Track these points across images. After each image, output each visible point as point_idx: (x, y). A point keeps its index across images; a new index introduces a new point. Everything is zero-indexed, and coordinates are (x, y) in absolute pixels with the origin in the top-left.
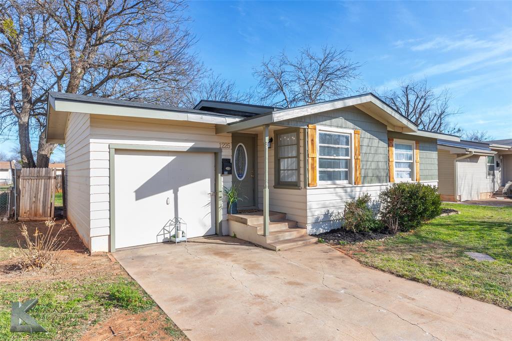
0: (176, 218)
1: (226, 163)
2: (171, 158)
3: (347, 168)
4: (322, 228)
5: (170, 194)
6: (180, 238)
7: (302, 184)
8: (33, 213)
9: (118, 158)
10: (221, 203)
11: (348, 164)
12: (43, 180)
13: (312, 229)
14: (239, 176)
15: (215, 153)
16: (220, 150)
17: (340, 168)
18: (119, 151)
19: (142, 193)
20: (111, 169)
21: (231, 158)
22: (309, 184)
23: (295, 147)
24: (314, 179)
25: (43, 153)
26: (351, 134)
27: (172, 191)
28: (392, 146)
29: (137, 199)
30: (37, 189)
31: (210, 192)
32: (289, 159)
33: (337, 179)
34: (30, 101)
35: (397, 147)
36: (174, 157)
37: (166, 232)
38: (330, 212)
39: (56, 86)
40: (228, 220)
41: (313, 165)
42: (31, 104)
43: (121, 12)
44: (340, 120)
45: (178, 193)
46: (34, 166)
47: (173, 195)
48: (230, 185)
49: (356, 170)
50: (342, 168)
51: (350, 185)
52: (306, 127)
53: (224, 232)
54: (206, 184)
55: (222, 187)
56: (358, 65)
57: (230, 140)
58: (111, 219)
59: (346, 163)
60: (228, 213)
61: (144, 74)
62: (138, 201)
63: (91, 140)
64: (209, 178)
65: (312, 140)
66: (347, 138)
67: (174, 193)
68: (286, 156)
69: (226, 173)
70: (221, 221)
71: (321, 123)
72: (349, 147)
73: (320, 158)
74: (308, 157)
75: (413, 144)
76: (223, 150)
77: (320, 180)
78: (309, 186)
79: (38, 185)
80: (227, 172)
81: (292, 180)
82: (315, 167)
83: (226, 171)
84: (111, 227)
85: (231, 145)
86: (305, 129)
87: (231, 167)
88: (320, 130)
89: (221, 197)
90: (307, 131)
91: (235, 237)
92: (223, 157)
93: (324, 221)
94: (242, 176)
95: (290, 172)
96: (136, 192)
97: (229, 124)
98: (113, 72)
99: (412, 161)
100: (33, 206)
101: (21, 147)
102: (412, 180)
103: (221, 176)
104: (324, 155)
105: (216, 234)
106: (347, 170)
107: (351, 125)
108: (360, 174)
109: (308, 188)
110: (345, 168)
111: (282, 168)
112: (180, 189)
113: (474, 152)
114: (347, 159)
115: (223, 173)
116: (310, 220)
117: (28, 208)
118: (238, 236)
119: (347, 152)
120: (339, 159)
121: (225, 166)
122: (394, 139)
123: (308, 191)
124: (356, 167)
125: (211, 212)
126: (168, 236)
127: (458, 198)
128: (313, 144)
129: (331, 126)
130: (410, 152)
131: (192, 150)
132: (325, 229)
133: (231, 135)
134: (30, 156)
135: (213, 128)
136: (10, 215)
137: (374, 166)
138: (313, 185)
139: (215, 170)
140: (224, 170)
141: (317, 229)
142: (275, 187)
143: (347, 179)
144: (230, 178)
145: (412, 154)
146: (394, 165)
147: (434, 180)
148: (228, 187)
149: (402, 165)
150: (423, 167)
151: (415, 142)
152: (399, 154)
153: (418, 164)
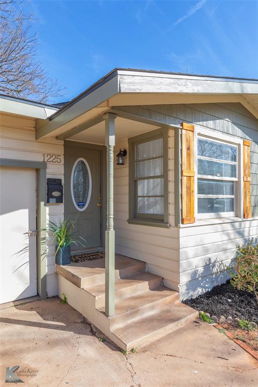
1: (54, 184)
3: (233, 195)
4: (201, 287)
7: (172, 220)
10: (45, 248)
11: (234, 188)
13: (187, 290)
14: (78, 205)
15: (37, 170)
16: (44, 165)
17: (224, 194)
21: (62, 178)
22: (183, 220)
23: (159, 162)
24: (190, 211)
26: (239, 145)
32: (151, 180)
38: (212, 261)
40: (56, 274)
41: (189, 188)
44: (226, 123)
48: (60, 219)
49: (245, 199)
50: (226, 194)
51: (240, 220)
52: (179, 126)
53: (50, 292)
54: (21, 218)
55: (48, 222)
57: (60, 151)
59: (232, 187)
60: (57, 262)
65: (188, 149)
66: (233, 150)
68: (146, 176)
69: (51, 200)
70: (45, 276)
71: (201, 123)
72: (236, 163)
73: (199, 179)
74: (182, 175)
76: (49, 166)
77: (199, 212)
78: (183, 223)
80: (55, 200)
81: (156, 212)
82: (193, 192)
83: (54, 197)
85: (62, 158)
86: (176, 129)
87: (61, 192)
88: (199, 134)
89: (44, 239)
90: (180, 133)
91: (65, 301)
92: (48, 176)
93: (204, 276)
94: (84, 205)
95: (152, 199)
103: (45, 205)
104: (205, 174)
105: (38, 294)
107: (239, 132)
108: (250, 202)
109: (181, 225)
110: (231, 194)
111: (140, 193)
114: (233, 182)
115: (48, 202)
116: (184, 279)
118: (69, 302)
119: (233, 171)
121: (52, 190)
123: (180, 230)
124: (245, 193)
125: (30, 262)
128: (189, 155)
129: (214, 130)
132: (205, 288)
133: (62, 142)
135: (32, 130)
138: (190, 220)
139: (37, 197)
140: (49, 196)
141: (194, 290)
142: (130, 221)
143: (233, 211)
144: (61, 208)
148: (57, 222)
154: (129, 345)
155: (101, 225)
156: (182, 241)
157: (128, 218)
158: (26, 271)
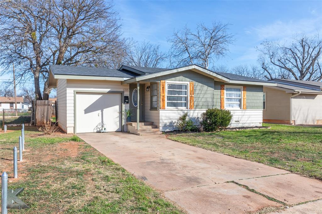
0: (102, 122)
1: (126, 98)
2: (100, 96)
4: (169, 129)
5: (100, 112)
6: (103, 131)
8: (42, 122)
9: (77, 96)
11: (186, 99)
12: (46, 106)
13: (162, 129)
14: (135, 105)
15: (121, 94)
16: (123, 92)
17: (181, 101)
18: (78, 93)
19: (87, 111)
20: (75, 100)
21: (129, 96)
23: (156, 91)
24: (164, 106)
25: (46, 93)
26: (188, 84)
27: (100, 111)
28: (224, 89)
29: (85, 113)
30: (44, 110)
31: (118, 111)
32: (155, 96)
33: (180, 106)
34: (40, 66)
35: (227, 90)
36: (102, 95)
37: (98, 128)
38: (173, 122)
39: (52, 57)
40: (127, 125)
41: (163, 99)
42: (40, 67)
43: (84, 18)
44: (181, 77)
45: (103, 111)
46: (42, 99)
48: (128, 108)
49: (191, 103)
50: (183, 101)
51: (187, 110)
53: (125, 130)
54: (117, 107)
55: (124, 109)
56: (232, 35)
57: (128, 87)
58: (75, 120)
60: (127, 121)
61: (95, 50)
62: (86, 114)
63: (67, 89)
64: (118, 105)
66: (186, 86)
67: (101, 111)
69: (126, 103)
70: (124, 125)
71: (169, 79)
72: (187, 90)
73: (167, 96)
74: (160, 95)
75: (242, 88)
76: (125, 92)
77: (167, 106)
78: (160, 109)
79: (44, 108)
81: (155, 106)
82: (165, 100)
84: (75, 124)
85: (129, 90)
87: (128, 100)
89: (123, 114)
90: (160, 83)
91: (129, 132)
92: (124, 95)
93: (169, 126)
95: (155, 102)
96: (85, 110)
97: (125, 81)
98: (80, 49)
99: (241, 98)
100: (42, 119)
101: (36, 89)
102: (241, 109)
103: (124, 104)
104: (171, 95)
105: (122, 131)
106: (186, 102)
107: (188, 79)
108: (193, 104)
111: (153, 100)
112: (104, 110)
113: (301, 92)
114: (186, 97)
116: (161, 125)
117: (40, 120)
118: (130, 132)
119: (185, 93)
120: (182, 97)
121: (126, 100)
122: (225, 85)
123: (160, 111)
124: (190, 101)
125: (119, 121)
126: (98, 130)
127: (292, 122)
128: (163, 90)
129: (175, 81)
130: (238, 93)
131: (109, 92)
132: (171, 130)
133: (129, 85)
134: (40, 94)
135: (120, 82)
136: (32, 123)
137: (203, 100)
138: (163, 109)
139: (121, 101)
140: (125, 101)
141: (166, 129)
142: (150, 110)
143: (186, 106)
144: (128, 105)
145: (240, 94)
146: (225, 100)
147: (259, 109)
148: (127, 109)
149: (233, 100)
150: (249, 101)
151: (242, 87)
152: (230, 94)
153: (245, 99)
154: (140, 134)
155: (143, 112)
156: (160, 114)
157: (150, 109)
158: (118, 123)
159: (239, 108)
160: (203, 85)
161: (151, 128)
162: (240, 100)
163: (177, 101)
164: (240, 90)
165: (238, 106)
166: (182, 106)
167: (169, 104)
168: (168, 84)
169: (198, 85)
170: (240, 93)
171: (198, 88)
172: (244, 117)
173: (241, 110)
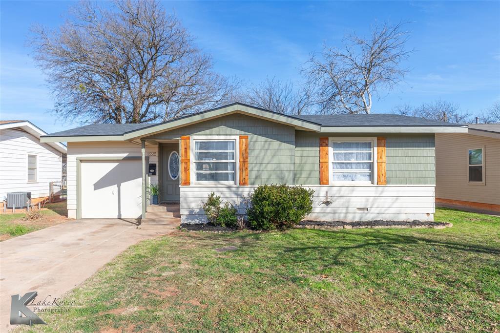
1: (152, 166)
2: (116, 164)
3: (233, 170)
4: (198, 220)
5: (114, 188)
9: (83, 165)
11: (234, 166)
13: (186, 219)
19: (98, 186)
21: (157, 163)
24: (188, 179)
26: (236, 140)
27: (116, 185)
28: (327, 145)
29: (95, 190)
33: (223, 180)
35: (336, 146)
36: (118, 164)
41: (186, 168)
44: (223, 128)
45: (121, 187)
47: (117, 188)
48: (156, 183)
49: (241, 172)
50: (229, 170)
51: (236, 186)
52: (179, 138)
55: (150, 184)
57: (156, 150)
60: (153, 203)
63: (68, 156)
66: (233, 143)
67: (118, 186)
71: (197, 133)
72: (235, 151)
73: (196, 163)
75: (373, 141)
76: (151, 158)
77: (197, 180)
80: (151, 174)
82: (191, 169)
83: (151, 172)
84: (78, 205)
85: (157, 153)
87: (155, 170)
88: (195, 140)
92: (150, 163)
93: (199, 214)
94: (176, 177)
96: (94, 185)
99: (371, 161)
102: (372, 183)
103: (148, 176)
107: (237, 131)
108: (248, 175)
112: (122, 184)
114: (233, 163)
116: (184, 213)
119: (232, 156)
120: (226, 163)
122: (329, 138)
128: (187, 152)
130: (366, 151)
131: (126, 159)
132: (202, 221)
133: (157, 145)
137: (270, 167)
138: (187, 184)
141: (193, 220)
143: (233, 180)
144: (156, 178)
145: (371, 153)
146: (330, 166)
147: (425, 184)
148: (154, 184)
149: (354, 166)
150: (393, 168)
151: (375, 139)
152: (345, 153)
153: (384, 165)
156: (181, 194)
159: (370, 182)
160: (269, 140)
161: (172, 216)
162: (371, 166)
163: (216, 170)
164: (369, 145)
165: (368, 178)
166: (227, 180)
167: (200, 177)
168: (196, 142)
169: (259, 142)
170: (370, 151)
171: (258, 146)
172: (383, 200)
173: (372, 185)
